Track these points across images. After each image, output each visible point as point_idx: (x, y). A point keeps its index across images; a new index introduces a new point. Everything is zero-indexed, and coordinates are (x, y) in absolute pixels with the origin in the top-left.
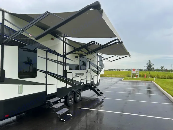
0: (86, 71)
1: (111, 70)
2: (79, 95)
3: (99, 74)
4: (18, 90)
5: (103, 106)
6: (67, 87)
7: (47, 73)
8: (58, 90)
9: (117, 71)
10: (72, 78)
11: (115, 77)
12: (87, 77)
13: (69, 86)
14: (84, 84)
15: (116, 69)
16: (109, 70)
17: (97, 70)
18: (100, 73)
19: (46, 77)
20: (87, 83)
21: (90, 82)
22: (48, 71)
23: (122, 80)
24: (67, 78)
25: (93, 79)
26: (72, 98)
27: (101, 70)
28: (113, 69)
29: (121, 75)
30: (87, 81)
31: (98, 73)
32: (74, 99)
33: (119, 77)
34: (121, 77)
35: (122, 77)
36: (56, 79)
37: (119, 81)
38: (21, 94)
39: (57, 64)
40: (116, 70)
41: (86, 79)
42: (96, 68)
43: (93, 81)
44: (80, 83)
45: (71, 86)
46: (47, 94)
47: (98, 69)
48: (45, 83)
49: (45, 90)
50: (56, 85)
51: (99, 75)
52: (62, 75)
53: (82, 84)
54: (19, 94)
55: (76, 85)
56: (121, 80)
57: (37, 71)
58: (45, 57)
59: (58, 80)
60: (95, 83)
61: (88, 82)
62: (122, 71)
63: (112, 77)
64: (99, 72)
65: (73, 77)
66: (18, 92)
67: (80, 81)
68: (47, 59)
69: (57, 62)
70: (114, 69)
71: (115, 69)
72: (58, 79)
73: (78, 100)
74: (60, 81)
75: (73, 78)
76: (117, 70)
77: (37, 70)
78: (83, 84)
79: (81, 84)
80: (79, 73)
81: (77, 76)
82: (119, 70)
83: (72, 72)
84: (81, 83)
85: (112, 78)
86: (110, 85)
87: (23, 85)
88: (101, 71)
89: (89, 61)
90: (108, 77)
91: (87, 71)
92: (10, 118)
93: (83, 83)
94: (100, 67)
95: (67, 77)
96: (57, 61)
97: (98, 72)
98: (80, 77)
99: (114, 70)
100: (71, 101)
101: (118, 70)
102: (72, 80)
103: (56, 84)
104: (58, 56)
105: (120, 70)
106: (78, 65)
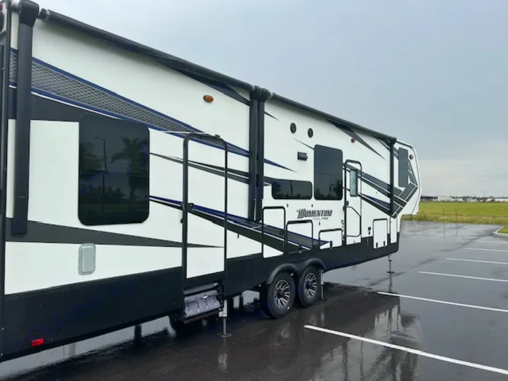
0: (343, 204)
1: (461, 200)
2: (314, 281)
3: (398, 212)
4: (80, 261)
5: (416, 320)
6: (266, 256)
7: (186, 207)
8: (229, 263)
9: (484, 202)
10: (286, 226)
11: (471, 222)
12: (345, 222)
13: (270, 252)
14: (333, 246)
15: (481, 197)
16: (453, 200)
17: (387, 200)
18: (401, 209)
19: (184, 221)
20: (344, 242)
21: (358, 240)
22: (189, 202)
23: (496, 232)
24: (263, 224)
25: (369, 229)
26: (286, 290)
27: (405, 201)
28: (468, 197)
29: (494, 217)
30: (345, 237)
31: (390, 210)
32: (294, 295)
33: (487, 223)
34: (492, 224)
35: (498, 223)
36: (223, 229)
37: (480, 236)
38: (90, 273)
39: (223, 178)
40: (478, 199)
41: (340, 229)
42: (384, 193)
43: (371, 239)
44: (315, 243)
45: (282, 253)
46: (188, 276)
47: (390, 196)
48: (180, 240)
49: (179, 264)
50: (223, 249)
51: (395, 217)
52: (244, 214)
53: (327, 246)
54: (82, 273)
55: (301, 249)
56: (491, 234)
57: (151, 202)
58: (181, 156)
59: (228, 231)
60: (381, 245)
61: (350, 241)
62: (503, 202)
63: (457, 222)
64: (395, 207)
65: (290, 223)
66: (79, 269)
67: (316, 237)
68: (186, 163)
69: (226, 172)
70: (473, 196)
71: (477, 197)
72: (228, 227)
73: (309, 297)
74: (237, 234)
75: (289, 226)
76: (484, 199)
77: (151, 198)
78: (331, 245)
79: (322, 247)
80: (311, 209)
81: (304, 219)
82: (493, 201)
83: (285, 207)
84: (321, 242)
85: (460, 225)
86: (446, 250)
87: (97, 246)
88: (404, 204)
89: (356, 170)
90: (443, 221)
91: (346, 203)
92: (62, 347)
93: (331, 243)
94: (403, 189)
95: (265, 223)
96: (226, 169)
97: (391, 205)
98: (315, 223)
99: (473, 198)
100: (282, 299)
101: (489, 200)
102: (284, 232)
103: (223, 246)
104: (229, 153)
105: (496, 200)
106: (310, 182)
